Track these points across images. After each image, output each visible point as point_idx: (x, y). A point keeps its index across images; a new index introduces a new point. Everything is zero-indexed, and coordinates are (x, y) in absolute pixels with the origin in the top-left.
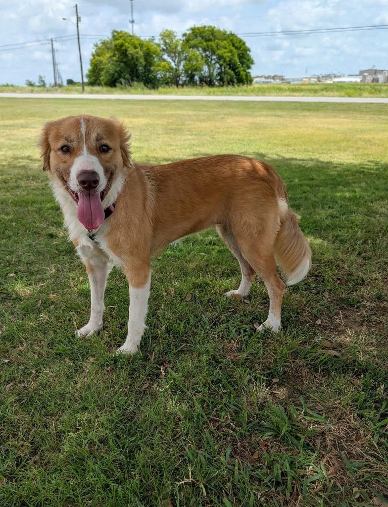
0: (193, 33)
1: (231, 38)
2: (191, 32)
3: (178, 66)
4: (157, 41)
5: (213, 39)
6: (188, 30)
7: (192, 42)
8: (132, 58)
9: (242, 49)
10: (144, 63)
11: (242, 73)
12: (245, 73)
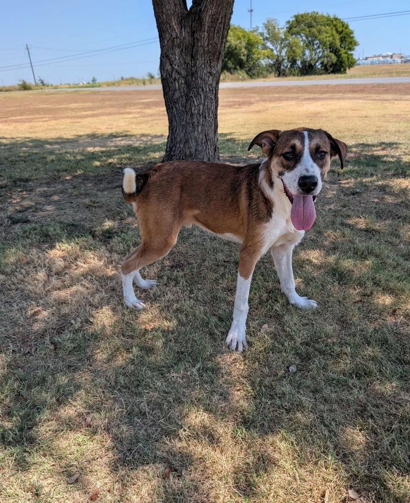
0: (296, 20)
1: (335, 23)
2: (294, 19)
3: (281, 53)
4: (260, 31)
5: (316, 25)
6: (292, 18)
7: (295, 30)
8: (236, 49)
9: (344, 33)
10: (246, 52)
11: (344, 55)
12: (347, 55)
